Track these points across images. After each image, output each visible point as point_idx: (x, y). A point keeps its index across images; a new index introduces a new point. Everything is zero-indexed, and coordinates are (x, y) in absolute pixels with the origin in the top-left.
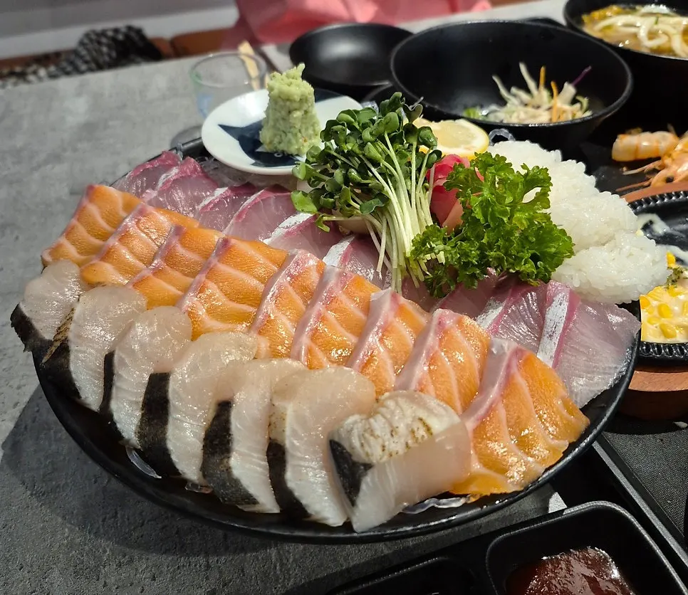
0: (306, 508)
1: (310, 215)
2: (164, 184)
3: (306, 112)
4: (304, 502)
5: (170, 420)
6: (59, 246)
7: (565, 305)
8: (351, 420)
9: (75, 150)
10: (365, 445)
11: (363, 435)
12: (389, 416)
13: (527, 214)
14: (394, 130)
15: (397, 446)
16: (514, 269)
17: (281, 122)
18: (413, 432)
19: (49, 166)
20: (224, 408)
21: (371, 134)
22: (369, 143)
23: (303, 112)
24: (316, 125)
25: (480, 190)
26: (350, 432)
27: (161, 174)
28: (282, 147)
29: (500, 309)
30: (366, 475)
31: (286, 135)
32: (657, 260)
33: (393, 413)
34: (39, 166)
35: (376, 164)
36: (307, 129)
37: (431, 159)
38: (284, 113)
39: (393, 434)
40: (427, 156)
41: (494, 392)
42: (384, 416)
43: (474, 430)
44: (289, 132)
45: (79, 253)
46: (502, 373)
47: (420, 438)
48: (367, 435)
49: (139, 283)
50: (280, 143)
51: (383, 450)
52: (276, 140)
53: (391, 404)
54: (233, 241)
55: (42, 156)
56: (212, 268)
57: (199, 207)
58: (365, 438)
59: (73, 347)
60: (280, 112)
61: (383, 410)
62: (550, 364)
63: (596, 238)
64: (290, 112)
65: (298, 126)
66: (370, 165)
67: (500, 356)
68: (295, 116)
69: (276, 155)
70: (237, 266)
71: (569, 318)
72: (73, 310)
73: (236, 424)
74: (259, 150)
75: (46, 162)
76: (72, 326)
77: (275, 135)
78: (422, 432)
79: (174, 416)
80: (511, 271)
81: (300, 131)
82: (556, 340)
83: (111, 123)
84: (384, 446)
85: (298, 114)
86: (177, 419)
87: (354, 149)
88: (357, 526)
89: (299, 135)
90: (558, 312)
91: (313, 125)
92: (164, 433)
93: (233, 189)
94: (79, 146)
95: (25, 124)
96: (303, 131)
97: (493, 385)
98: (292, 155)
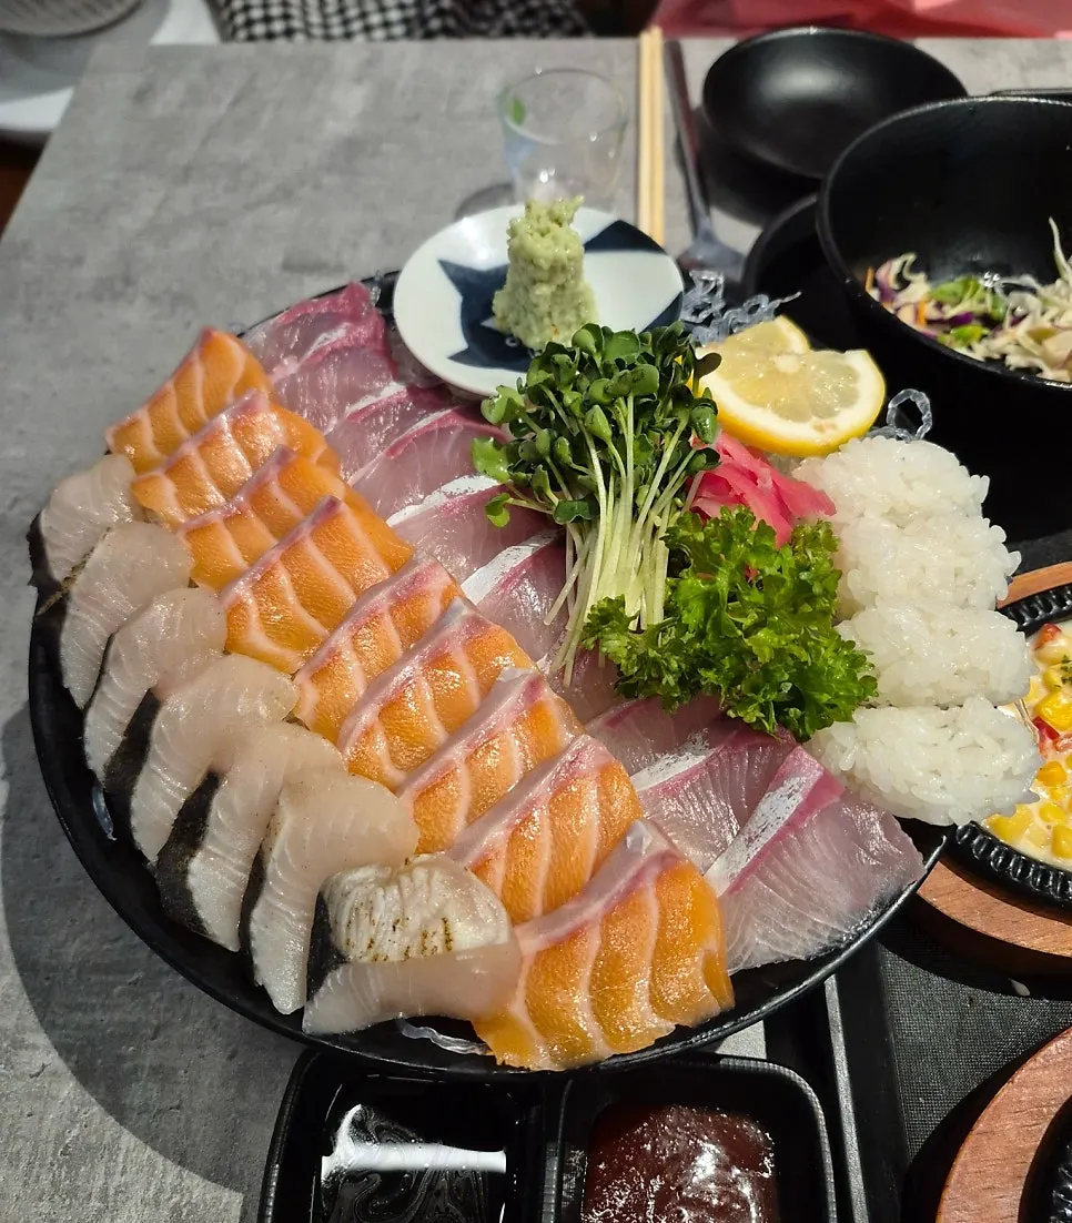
0: (256, 972)
1: (496, 483)
2: (316, 353)
3: (562, 287)
4: (256, 961)
5: (145, 769)
6: (135, 424)
7: (799, 798)
8: (359, 875)
9: (317, 187)
10: (353, 926)
11: (357, 909)
12: (406, 895)
13: (776, 639)
14: (648, 392)
15: (392, 948)
16: (735, 712)
17: (521, 290)
18: (425, 936)
19: (271, 208)
20: (212, 782)
21: (605, 391)
22: (597, 406)
23: (554, 288)
24: (583, 308)
25: (715, 571)
26: (346, 895)
27: (321, 332)
28: (518, 331)
29: (702, 758)
30: (336, 968)
31: (526, 316)
32: (1015, 773)
33: (414, 891)
34: (258, 203)
35: (601, 444)
36: (563, 313)
37: (695, 463)
38: (525, 280)
39: (397, 926)
40: (693, 452)
41: (596, 908)
42: (400, 890)
43: (538, 953)
44: (532, 312)
45: (156, 443)
46: (621, 884)
47: (430, 948)
48: (363, 911)
49: (198, 531)
50: (517, 323)
51: (370, 947)
52: (511, 317)
53: (420, 874)
54: (343, 508)
55: (267, 187)
56: (297, 543)
57: (350, 409)
58: (357, 915)
59: (72, 611)
60: (520, 275)
61: (405, 880)
62: (721, 888)
63: (930, 693)
64: (534, 282)
65: (544, 307)
66: (590, 443)
67: (632, 856)
68: (537, 292)
69: (508, 342)
70: (330, 553)
71: (791, 825)
72: (92, 551)
73: (217, 812)
74: (488, 323)
75: (271, 199)
76: (81, 577)
77: (512, 309)
78: (437, 941)
79: (151, 765)
80: (731, 714)
81: (550, 315)
82: (753, 851)
83: (385, 147)
84: (372, 942)
85: (544, 290)
86: (154, 772)
87: (572, 406)
88: (307, 1024)
89: (547, 321)
90: (779, 806)
91: (577, 308)
92: (133, 781)
93: (412, 390)
94: (327, 180)
95: (266, 118)
96: (555, 314)
97: (600, 895)
98: (532, 350)
